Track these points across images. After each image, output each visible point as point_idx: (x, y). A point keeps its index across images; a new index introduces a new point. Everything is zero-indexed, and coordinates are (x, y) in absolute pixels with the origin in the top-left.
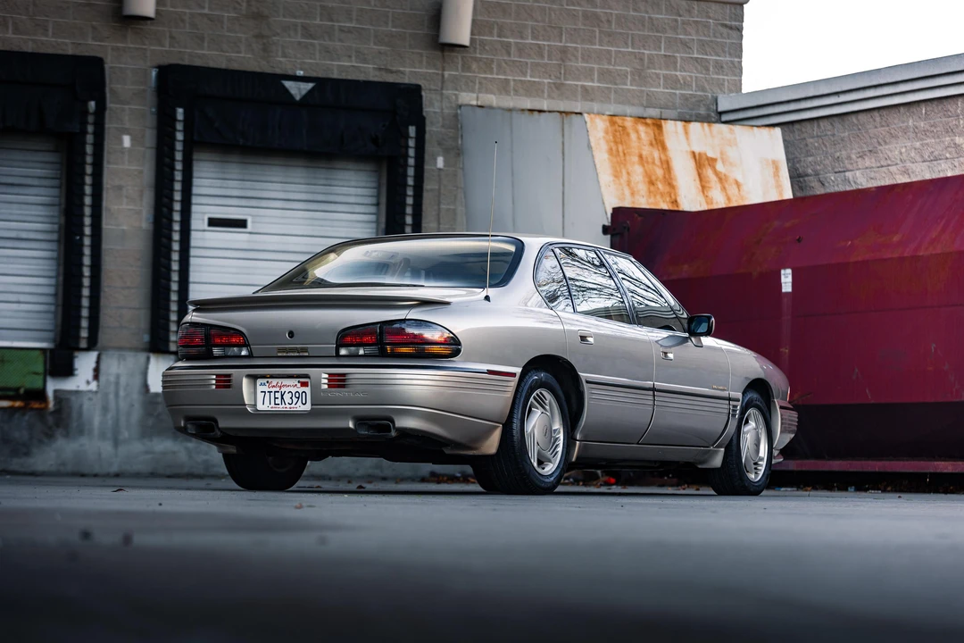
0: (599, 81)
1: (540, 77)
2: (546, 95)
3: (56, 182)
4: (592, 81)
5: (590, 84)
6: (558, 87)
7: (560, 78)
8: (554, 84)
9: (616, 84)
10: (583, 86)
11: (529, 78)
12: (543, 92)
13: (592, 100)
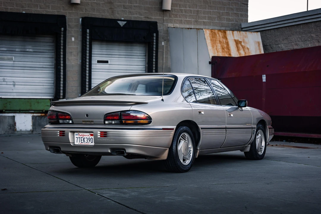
0: (208, 20)
1: (191, 19)
2: (193, 24)
3: (53, 51)
4: (206, 20)
5: (205, 21)
6: (196, 21)
7: (197, 19)
8: (195, 21)
9: (213, 20)
10: (203, 21)
11: (188, 19)
12: (192, 23)
13: (206, 25)
